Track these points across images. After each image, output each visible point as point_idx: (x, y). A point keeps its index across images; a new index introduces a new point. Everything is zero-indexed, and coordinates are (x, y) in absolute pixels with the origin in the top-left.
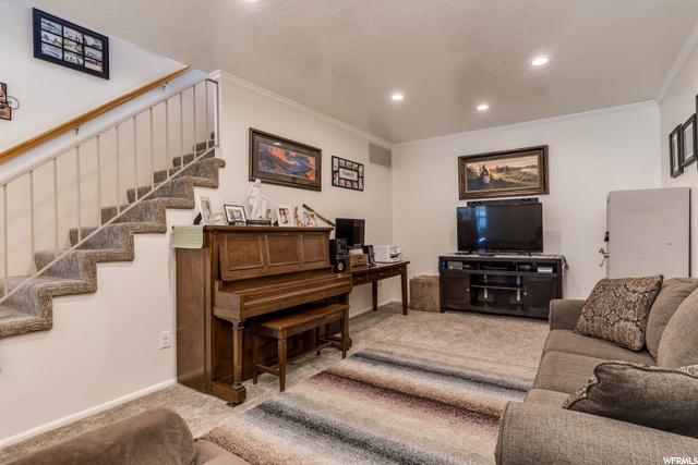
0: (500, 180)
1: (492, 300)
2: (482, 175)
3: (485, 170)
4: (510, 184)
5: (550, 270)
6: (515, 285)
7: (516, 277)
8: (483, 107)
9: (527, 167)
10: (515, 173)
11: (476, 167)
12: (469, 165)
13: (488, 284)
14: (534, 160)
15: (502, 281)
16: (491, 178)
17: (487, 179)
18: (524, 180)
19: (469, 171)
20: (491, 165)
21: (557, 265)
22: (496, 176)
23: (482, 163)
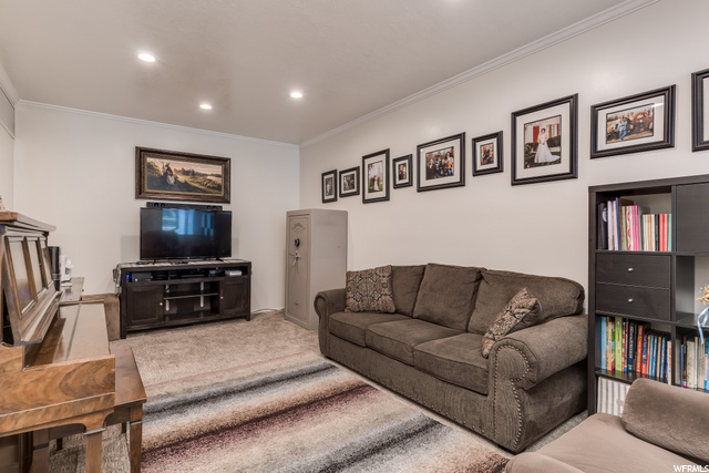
0: (186, 183)
1: (174, 311)
2: (166, 174)
3: (169, 169)
4: (195, 189)
5: (239, 273)
6: (199, 292)
7: (199, 284)
8: (206, 106)
9: (212, 175)
10: (201, 179)
11: (159, 164)
12: (149, 160)
13: (170, 295)
14: (218, 169)
15: (186, 289)
16: (176, 178)
17: (171, 180)
18: (209, 187)
19: (150, 166)
20: (176, 166)
21: (245, 268)
22: (182, 178)
23: (166, 161)
